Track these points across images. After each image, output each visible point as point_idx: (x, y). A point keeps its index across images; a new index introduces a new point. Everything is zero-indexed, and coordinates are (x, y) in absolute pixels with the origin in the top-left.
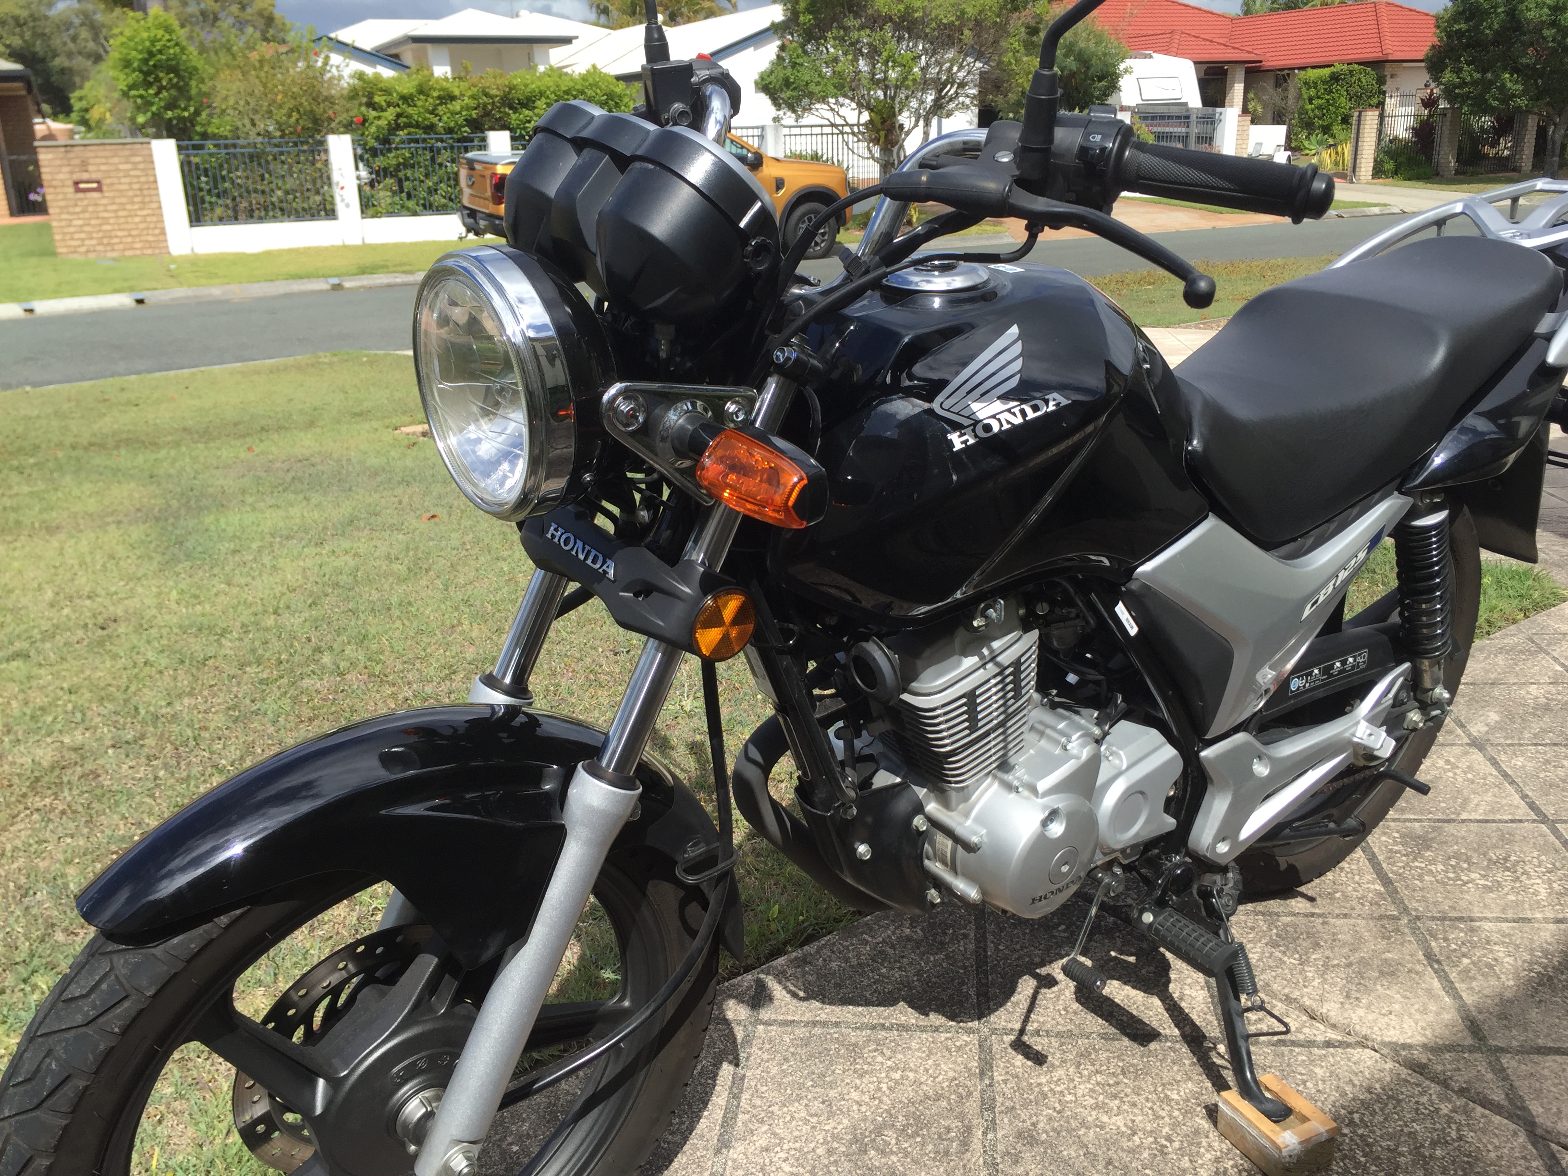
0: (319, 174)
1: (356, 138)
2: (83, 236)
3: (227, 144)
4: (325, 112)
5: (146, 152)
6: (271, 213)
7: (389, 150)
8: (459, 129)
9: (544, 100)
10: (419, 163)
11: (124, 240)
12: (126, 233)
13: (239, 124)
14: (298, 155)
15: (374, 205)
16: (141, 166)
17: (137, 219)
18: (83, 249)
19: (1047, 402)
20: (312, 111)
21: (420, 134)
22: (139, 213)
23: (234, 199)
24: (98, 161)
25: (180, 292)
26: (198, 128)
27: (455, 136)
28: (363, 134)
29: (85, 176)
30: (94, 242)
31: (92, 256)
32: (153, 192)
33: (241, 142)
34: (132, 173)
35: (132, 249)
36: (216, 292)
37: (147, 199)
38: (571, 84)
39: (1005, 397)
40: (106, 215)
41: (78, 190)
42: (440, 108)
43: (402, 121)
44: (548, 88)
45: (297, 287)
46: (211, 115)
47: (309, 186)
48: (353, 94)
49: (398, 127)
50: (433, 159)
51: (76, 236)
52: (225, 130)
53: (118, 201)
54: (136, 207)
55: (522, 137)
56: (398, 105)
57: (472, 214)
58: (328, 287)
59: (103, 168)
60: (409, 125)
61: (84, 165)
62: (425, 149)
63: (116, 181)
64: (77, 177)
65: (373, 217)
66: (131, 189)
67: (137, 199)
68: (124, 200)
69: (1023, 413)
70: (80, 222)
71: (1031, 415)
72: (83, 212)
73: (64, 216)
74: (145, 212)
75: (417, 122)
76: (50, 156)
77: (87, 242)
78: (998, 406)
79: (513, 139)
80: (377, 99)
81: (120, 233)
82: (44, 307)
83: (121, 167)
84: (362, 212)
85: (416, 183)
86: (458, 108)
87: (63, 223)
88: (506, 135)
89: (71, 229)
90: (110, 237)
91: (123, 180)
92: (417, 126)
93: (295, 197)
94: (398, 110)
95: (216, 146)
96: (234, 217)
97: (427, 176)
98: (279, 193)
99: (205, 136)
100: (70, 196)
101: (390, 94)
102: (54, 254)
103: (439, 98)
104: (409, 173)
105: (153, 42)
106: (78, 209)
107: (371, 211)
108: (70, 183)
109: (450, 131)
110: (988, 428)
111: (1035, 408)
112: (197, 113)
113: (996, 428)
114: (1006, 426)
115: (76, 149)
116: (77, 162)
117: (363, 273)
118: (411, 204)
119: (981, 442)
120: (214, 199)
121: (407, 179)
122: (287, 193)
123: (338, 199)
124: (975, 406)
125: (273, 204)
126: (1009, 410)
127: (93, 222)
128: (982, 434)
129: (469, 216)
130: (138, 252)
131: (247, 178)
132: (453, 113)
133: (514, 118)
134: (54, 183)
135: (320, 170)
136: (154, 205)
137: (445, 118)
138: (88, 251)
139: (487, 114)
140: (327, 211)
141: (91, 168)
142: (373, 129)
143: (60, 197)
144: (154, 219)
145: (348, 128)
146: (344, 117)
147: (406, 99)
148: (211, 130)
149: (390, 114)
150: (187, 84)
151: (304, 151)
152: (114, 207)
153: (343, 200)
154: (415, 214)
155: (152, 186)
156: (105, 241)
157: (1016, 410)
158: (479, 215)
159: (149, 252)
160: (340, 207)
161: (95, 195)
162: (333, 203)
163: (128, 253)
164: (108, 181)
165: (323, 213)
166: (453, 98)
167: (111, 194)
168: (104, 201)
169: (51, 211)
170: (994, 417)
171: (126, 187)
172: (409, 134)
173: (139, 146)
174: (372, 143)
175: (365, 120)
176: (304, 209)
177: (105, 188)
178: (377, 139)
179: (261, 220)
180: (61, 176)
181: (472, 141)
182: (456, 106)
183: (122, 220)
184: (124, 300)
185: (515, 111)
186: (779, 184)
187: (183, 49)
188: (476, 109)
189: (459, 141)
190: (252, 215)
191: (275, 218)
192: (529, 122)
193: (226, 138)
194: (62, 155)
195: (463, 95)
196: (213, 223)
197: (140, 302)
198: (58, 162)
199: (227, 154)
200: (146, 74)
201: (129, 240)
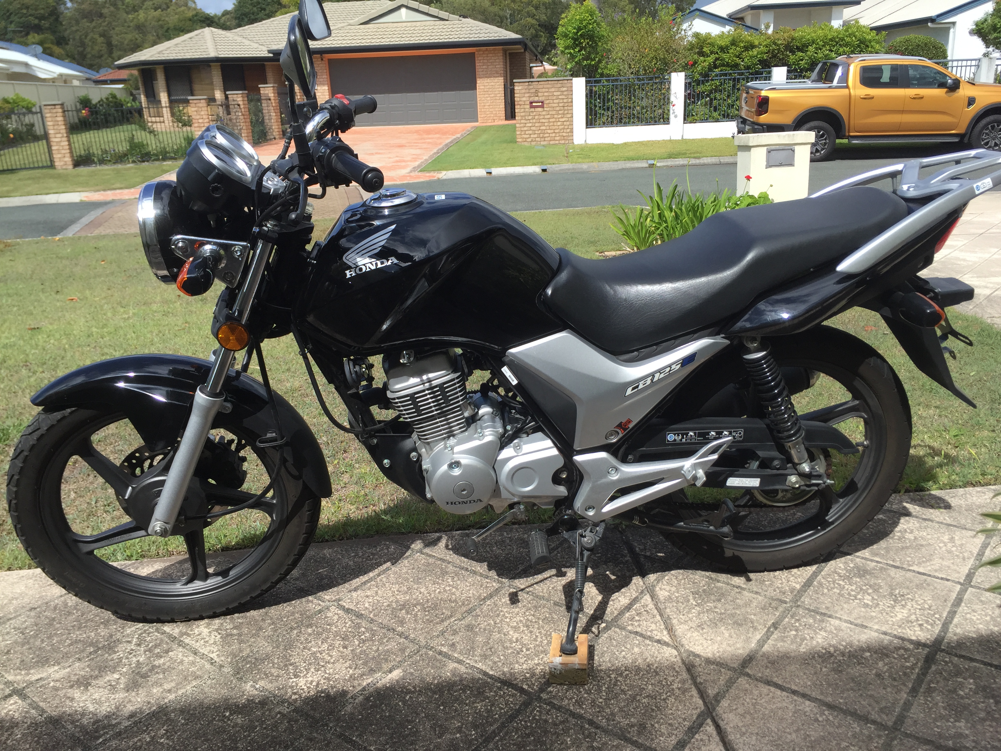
0: (663, 97)
1: (688, 74)
2: (531, 132)
3: (613, 79)
4: (672, 59)
5: (569, 85)
6: (632, 120)
7: (707, 81)
8: (754, 67)
9: (814, 46)
10: (724, 89)
11: (551, 135)
12: (552, 131)
13: (621, 67)
14: (652, 85)
15: (693, 115)
16: (565, 93)
17: (559, 123)
18: (530, 140)
19: (388, 261)
20: (664, 59)
21: (728, 70)
22: (561, 120)
23: (613, 112)
24: (544, 90)
25: (566, 166)
26: (599, 71)
27: (751, 71)
28: (692, 72)
29: (536, 99)
30: (536, 136)
31: (533, 143)
32: (569, 108)
33: (622, 78)
34: (560, 97)
35: (554, 140)
36: (585, 166)
37: (566, 112)
38: (836, 34)
39: (371, 257)
40: (543, 121)
41: (532, 107)
42: (744, 54)
43: (718, 62)
44: (819, 38)
45: (629, 165)
46: (607, 63)
47: (656, 104)
48: (692, 47)
49: (716, 67)
50: (734, 86)
51: (527, 132)
52: (614, 72)
53: (550, 113)
54: (560, 116)
55: (795, 70)
56: (717, 53)
57: (744, 121)
58: (647, 165)
59: (546, 94)
60: (723, 65)
61: (536, 93)
62: (730, 80)
63: (551, 101)
64: (532, 99)
65: (691, 123)
66: (559, 106)
67: (560, 112)
68: (554, 112)
69: (376, 264)
70: (530, 125)
71: (379, 266)
72: (532, 119)
73: (522, 121)
74: (563, 120)
75: (728, 63)
76: (520, 88)
77: (532, 136)
78: (367, 260)
79: (788, 71)
80: (705, 49)
81: (549, 131)
82: (496, 171)
83: (555, 93)
84: (685, 119)
85: (721, 101)
86: (755, 53)
87: (522, 125)
88: (784, 69)
89: (525, 129)
90: (544, 133)
91: (555, 101)
92: (728, 65)
93: (647, 111)
94: (717, 56)
95: (608, 81)
96: (611, 123)
97: (728, 96)
98: (638, 108)
99: (602, 75)
100: (527, 110)
101: (714, 46)
102: (516, 142)
103: (744, 47)
104: (718, 95)
105: (581, 21)
106: (530, 118)
107: (690, 119)
108: (528, 103)
109: (748, 68)
110: (361, 269)
111: (382, 263)
112: (600, 61)
113: (364, 270)
114: (368, 270)
115: (534, 83)
116: (534, 91)
117: (670, 158)
118: (715, 114)
119: (357, 275)
120: (603, 112)
121: (715, 99)
122: (643, 108)
123: (671, 112)
124: (358, 259)
125: (634, 114)
126: (371, 263)
127: (537, 125)
128: (358, 272)
129: (742, 122)
130: (557, 142)
131: (621, 100)
132: (751, 57)
133: (792, 58)
134: (520, 103)
135: (664, 94)
136: (569, 116)
137: (746, 60)
138: (532, 141)
139: (774, 56)
140: (664, 119)
141: (540, 94)
142: (699, 68)
143: (522, 110)
144: (568, 123)
145: (684, 68)
146: (682, 62)
147: (723, 49)
148: (606, 71)
149: (711, 59)
150: (597, 45)
151: (656, 83)
152: (549, 116)
153: (674, 113)
154: (717, 121)
155: (570, 104)
156: (541, 135)
157: (374, 263)
158: (748, 122)
159: (563, 142)
160: (672, 117)
161: (540, 109)
162: (668, 115)
163: (552, 143)
164: (548, 102)
165: (662, 120)
166: (753, 46)
167: (548, 109)
168: (544, 113)
169: (517, 118)
170: (364, 265)
171: (556, 105)
172: (721, 71)
173: (566, 82)
174: (697, 76)
175: (695, 63)
176: (651, 118)
177: (545, 106)
178: (701, 74)
179: (626, 124)
180: (524, 99)
181: (762, 74)
182: (755, 52)
183: (552, 124)
184: (536, 169)
185: (793, 52)
186: (971, 101)
187: (598, 24)
188: (767, 53)
189: (752, 74)
190: (621, 121)
191: (634, 124)
192: (802, 60)
193: (614, 76)
194: (526, 87)
195: (761, 45)
196: (600, 126)
197: (544, 170)
198: (523, 91)
199: (613, 85)
200: (575, 40)
201: (554, 135)
